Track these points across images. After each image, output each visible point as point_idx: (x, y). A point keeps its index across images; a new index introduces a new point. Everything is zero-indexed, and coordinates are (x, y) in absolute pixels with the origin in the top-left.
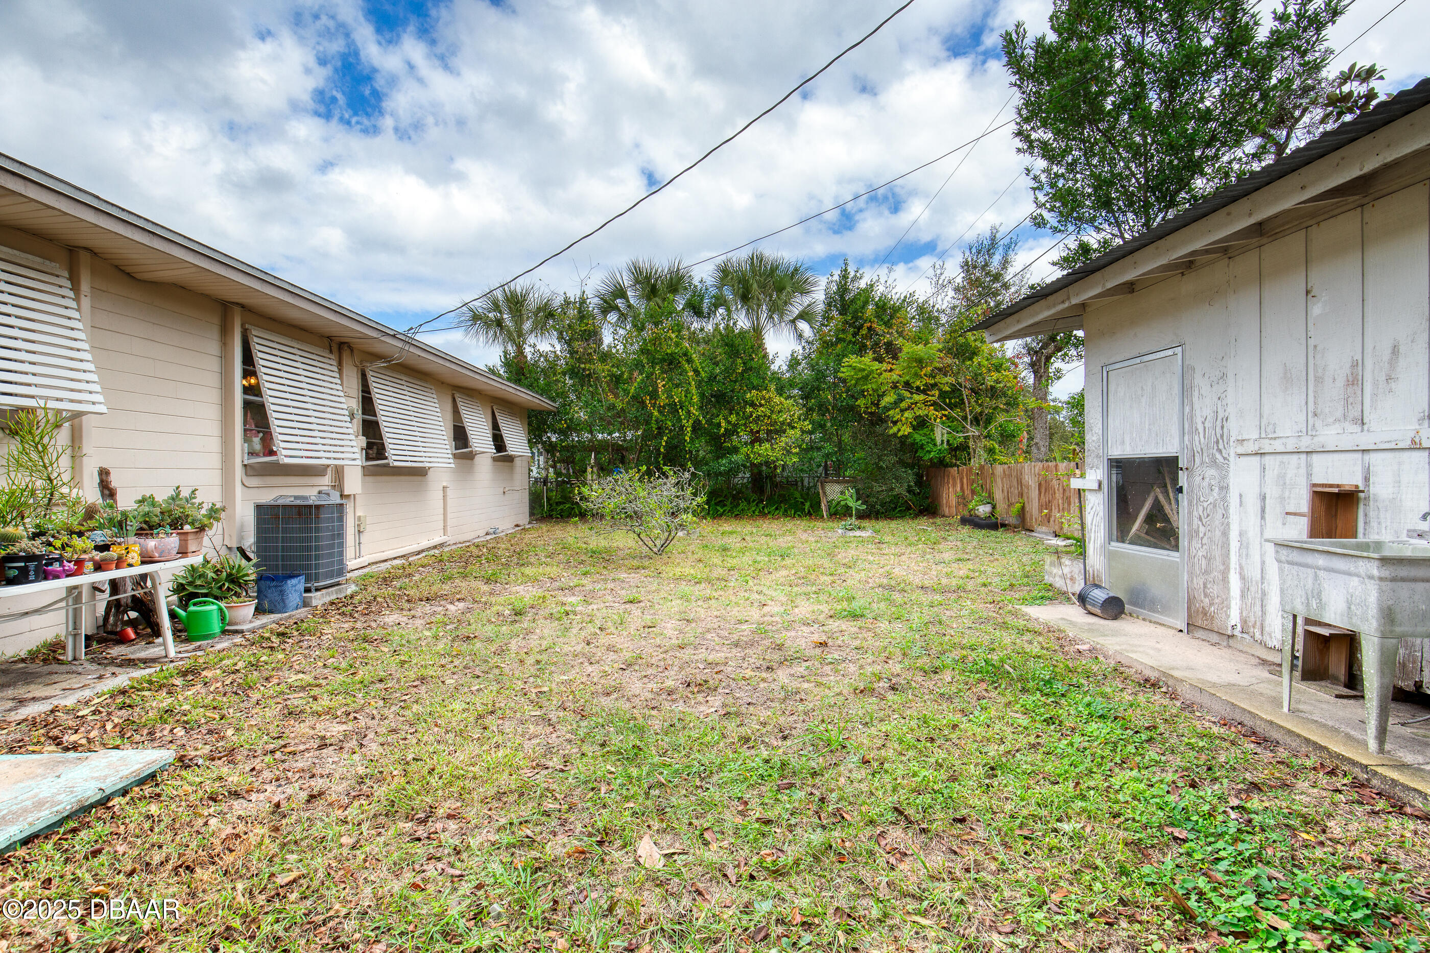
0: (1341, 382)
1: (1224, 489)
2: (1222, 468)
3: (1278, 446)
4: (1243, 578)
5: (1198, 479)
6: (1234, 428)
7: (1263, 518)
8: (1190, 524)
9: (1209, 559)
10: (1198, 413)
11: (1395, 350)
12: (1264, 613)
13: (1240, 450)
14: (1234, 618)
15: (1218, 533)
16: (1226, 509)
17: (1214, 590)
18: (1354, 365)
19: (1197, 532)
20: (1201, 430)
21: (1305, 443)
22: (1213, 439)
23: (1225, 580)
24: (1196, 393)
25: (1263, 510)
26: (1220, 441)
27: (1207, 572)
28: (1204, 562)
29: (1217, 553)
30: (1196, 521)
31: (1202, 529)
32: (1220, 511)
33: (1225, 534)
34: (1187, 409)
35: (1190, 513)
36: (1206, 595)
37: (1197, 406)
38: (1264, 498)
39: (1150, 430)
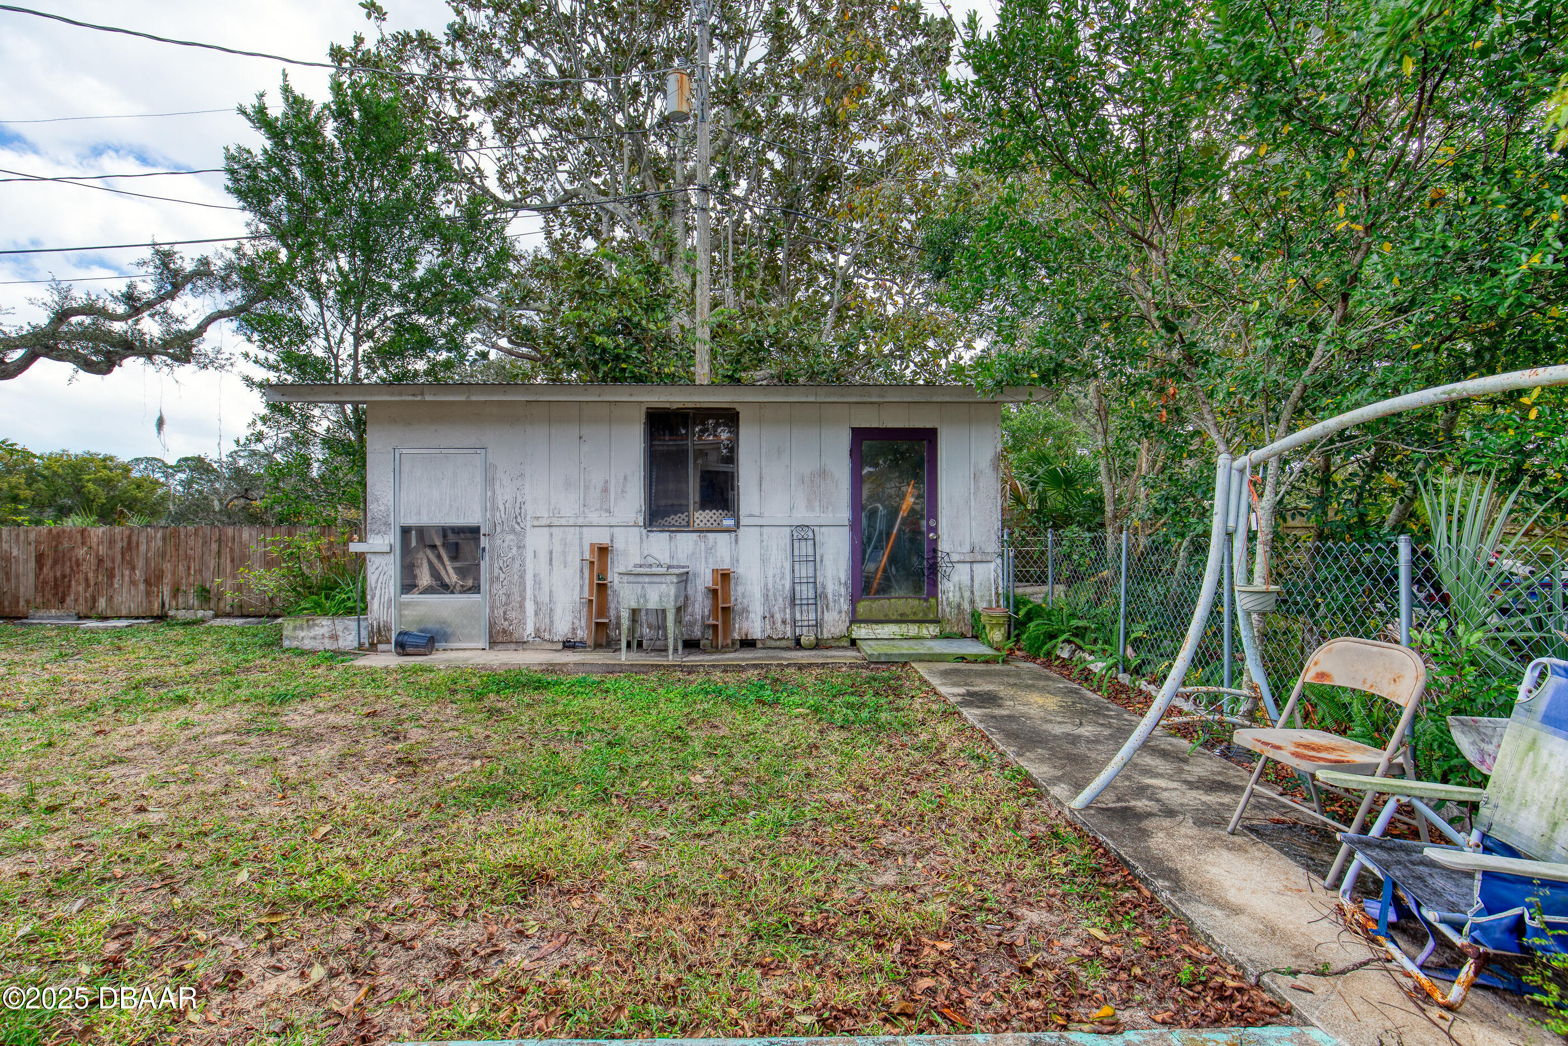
0: (598, 490)
1: (521, 547)
2: (520, 535)
3: (563, 522)
4: (536, 603)
5: (498, 542)
6: (530, 509)
7: (551, 564)
8: (491, 573)
9: (508, 595)
10: (499, 497)
11: (625, 478)
12: (552, 622)
13: (536, 523)
14: (530, 629)
15: (516, 577)
16: (523, 561)
17: (512, 615)
18: (606, 482)
19: (498, 578)
20: (502, 508)
21: (580, 521)
22: (513, 515)
23: (522, 606)
24: (498, 484)
25: (551, 560)
26: (518, 517)
27: (506, 604)
28: (504, 598)
29: (515, 590)
30: (497, 571)
31: (502, 576)
32: (518, 563)
33: (522, 577)
34: (489, 494)
35: (491, 566)
36: (506, 620)
37: (498, 491)
38: (551, 553)
39: (451, 506)
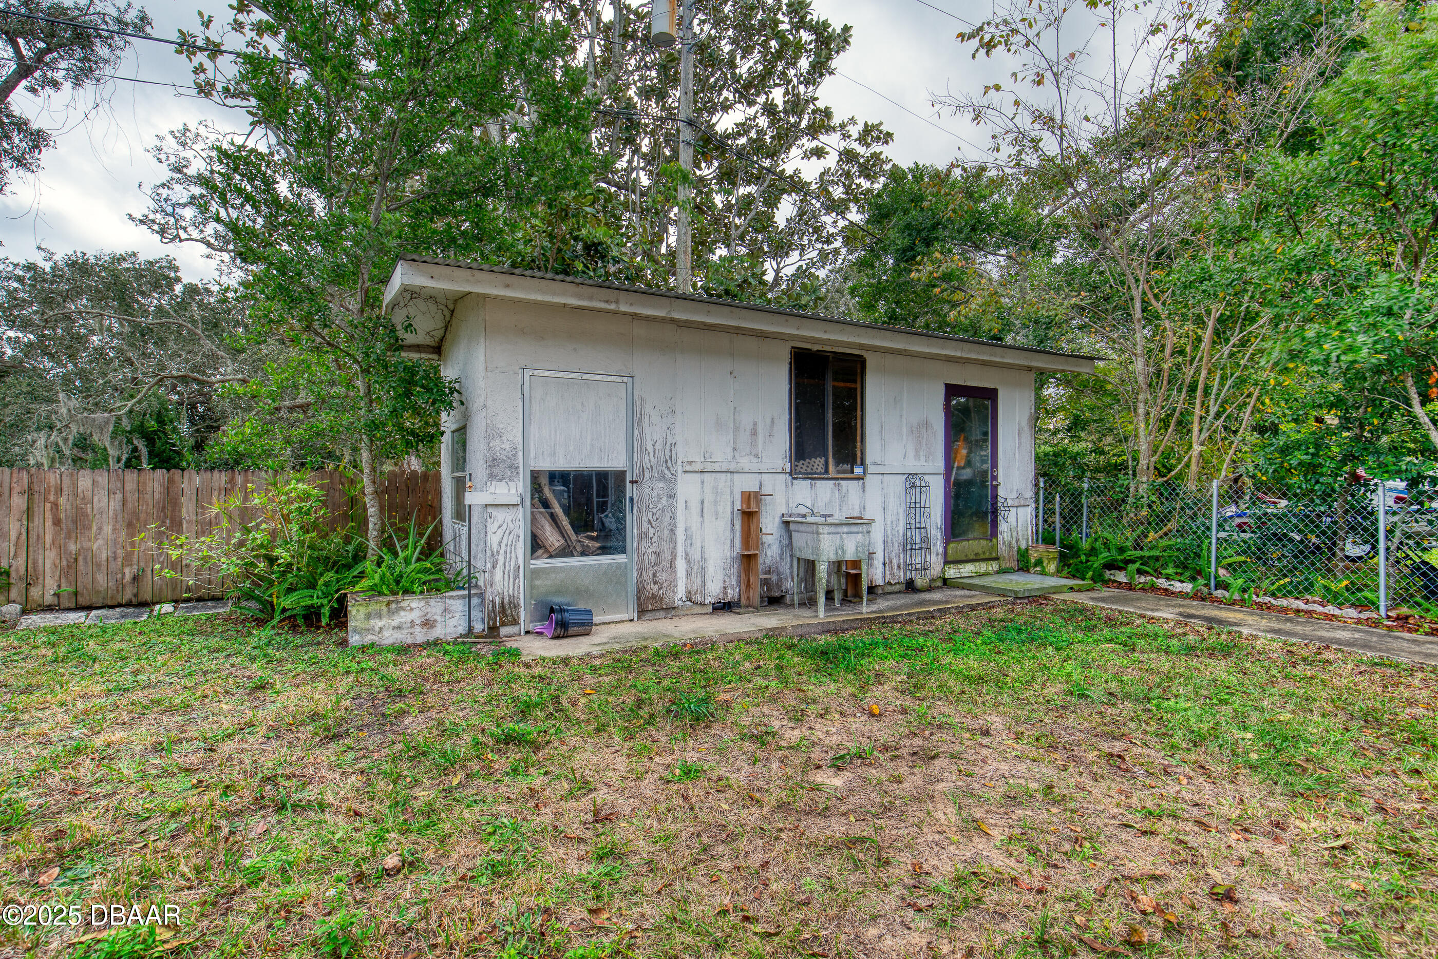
0: (748, 433)
1: (672, 496)
2: (670, 482)
3: (716, 467)
4: (688, 561)
5: (647, 491)
6: (681, 453)
7: (702, 516)
8: (639, 528)
9: (658, 554)
10: (648, 437)
11: (773, 421)
12: (704, 582)
13: (688, 468)
14: (681, 592)
15: (666, 532)
16: (674, 513)
17: (662, 577)
18: (755, 424)
19: (647, 534)
20: (651, 450)
21: (733, 467)
22: (663, 459)
23: (672, 566)
24: (646, 420)
25: (702, 512)
26: (669, 461)
27: (656, 564)
28: (653, 557)
29: (666, 547)
30: (645, 525)
31: (651, 531)
32: (668, 515)
33: (672, 531)
34: (636, 432)
35: (639, 520)
36: (655, 583)
37: (647, 430)
38: (702, 503)
39: (592, 445)
